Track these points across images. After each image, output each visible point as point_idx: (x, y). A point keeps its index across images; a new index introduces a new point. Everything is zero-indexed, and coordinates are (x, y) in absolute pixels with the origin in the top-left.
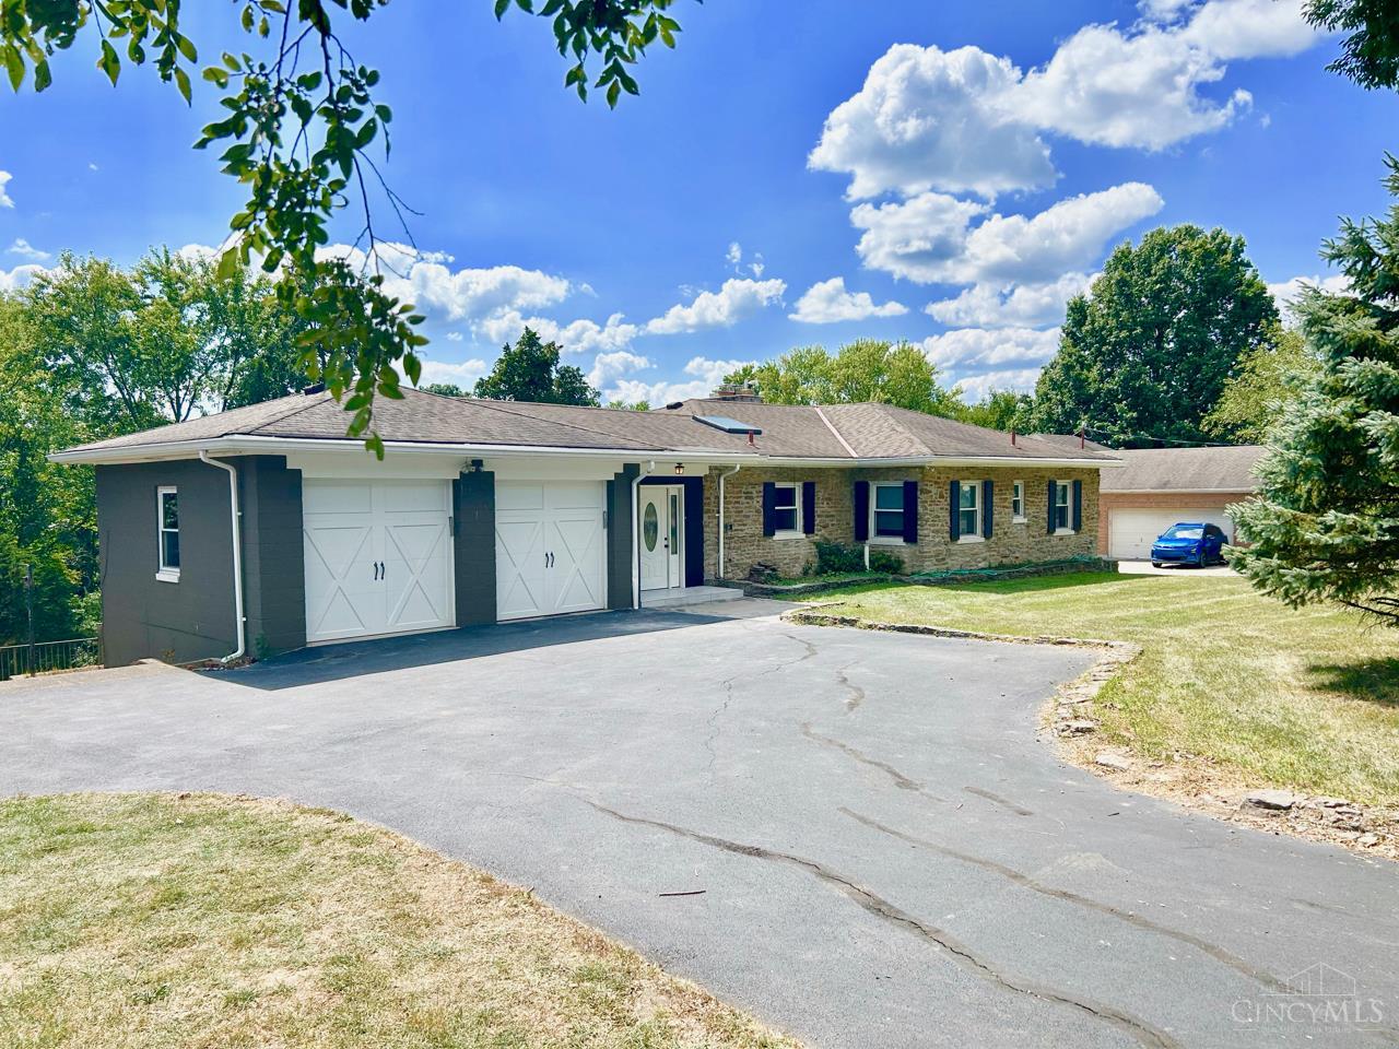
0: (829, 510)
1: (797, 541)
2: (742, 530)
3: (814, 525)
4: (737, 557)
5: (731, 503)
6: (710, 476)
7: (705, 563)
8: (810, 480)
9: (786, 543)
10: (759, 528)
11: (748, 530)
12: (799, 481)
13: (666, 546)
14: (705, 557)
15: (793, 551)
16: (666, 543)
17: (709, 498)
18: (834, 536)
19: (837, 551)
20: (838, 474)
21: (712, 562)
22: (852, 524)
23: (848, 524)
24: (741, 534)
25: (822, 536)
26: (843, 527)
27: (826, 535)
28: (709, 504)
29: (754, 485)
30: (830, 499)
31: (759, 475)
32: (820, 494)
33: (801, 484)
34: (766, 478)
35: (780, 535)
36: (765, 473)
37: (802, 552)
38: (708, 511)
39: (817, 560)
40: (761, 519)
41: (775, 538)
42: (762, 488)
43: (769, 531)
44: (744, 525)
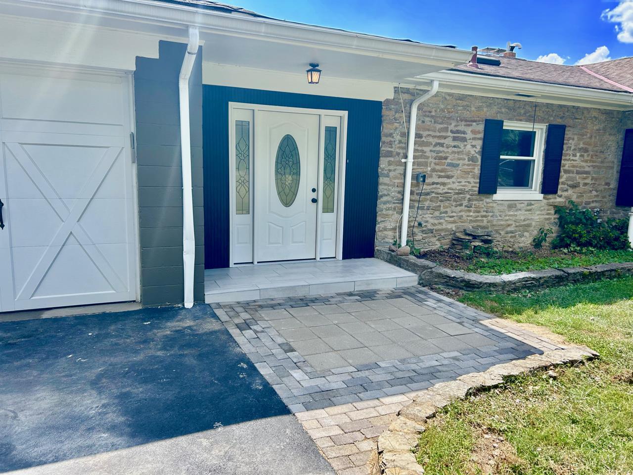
0: (584, 164)
1: (530, 203)
2: (444, 184)
3: (557, 184)
4: (432, 221)
5: (428, 144)
6: (394, 101)
7: (378, 227)
8: (559, 122)
9: (512, 205)
10: (473, 183)
11: (454, 185)
12: (542, 121)
13: (314, 201)
14: (379, 219)
15: (521, 215)
16: (314, 195)
17: (391, 135)
18: (585, 199)
19: (587, 220)
20: (603, 117)
21: (390, 225)
22: (614, 184)
23: (608, 184)
24: (441, 189)
25: (567, 198)
26: (601, 188)
27: (574, 198)
28: (390, 144)
29: (469, 122)
30: (586, 150)
31: (479, 108)
32: (572, 142)
33: (544, 127)
34: (491, 113)
35: (504, 194)
36: (489, 106)
37: (536, 218)
38: (389, 154)
39: (555, 229)
40: (477, 171)
41: (496, 197)
42: (481, 127)
43: (487, 187)
44: (448, 177)
